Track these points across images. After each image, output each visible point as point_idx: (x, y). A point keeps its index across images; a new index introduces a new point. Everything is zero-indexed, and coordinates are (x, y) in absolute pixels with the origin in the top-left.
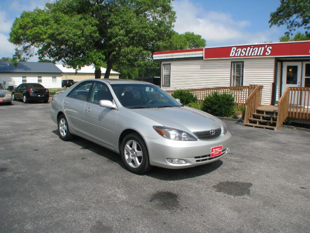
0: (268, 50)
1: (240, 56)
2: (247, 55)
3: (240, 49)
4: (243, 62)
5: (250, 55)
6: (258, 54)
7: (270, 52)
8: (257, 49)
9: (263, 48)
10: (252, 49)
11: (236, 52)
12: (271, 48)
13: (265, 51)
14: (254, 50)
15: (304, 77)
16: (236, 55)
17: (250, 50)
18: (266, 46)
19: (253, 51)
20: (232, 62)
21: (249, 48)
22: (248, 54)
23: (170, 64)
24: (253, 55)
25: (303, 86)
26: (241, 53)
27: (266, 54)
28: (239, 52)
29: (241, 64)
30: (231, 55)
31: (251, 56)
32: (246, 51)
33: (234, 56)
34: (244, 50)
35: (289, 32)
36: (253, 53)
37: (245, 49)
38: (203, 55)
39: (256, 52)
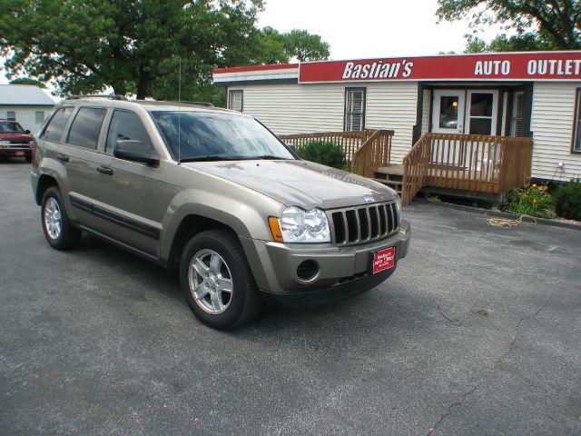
0: (406, 68)
1: (360, 78)
2: (371, 76)
3: (360, 66)
4: (365, 89)
5: (376, 76)
6: (390, 76)
7: (409, 71)
8: (388, 65)
9: (399, 65)
10: (379, 66)
11: (353, 70)
12: (412, 64)
13: (402, 69)
14: (383, 67)
15: (469, 117)
16: (353, 77)
17: (376, 68)
18: (404, 62)
19: (381, 70)
20: (346, 89)
21: (375, 64)
22: (374, 75)
23: (242, 91)
24: (381, 76)
25: (467, 132)
26: (362, 72)
27: (404, 74)
28: (359, 71)
29: (362, 92)
30: (344, 76)
31: (378, 78)
32: (369, 70)
33: (350, 78)
34: (366, 68)
35: (472, 33)
36: (382, 73)
37: (369, 66)
38: (298, 76)
39: (387, 70)
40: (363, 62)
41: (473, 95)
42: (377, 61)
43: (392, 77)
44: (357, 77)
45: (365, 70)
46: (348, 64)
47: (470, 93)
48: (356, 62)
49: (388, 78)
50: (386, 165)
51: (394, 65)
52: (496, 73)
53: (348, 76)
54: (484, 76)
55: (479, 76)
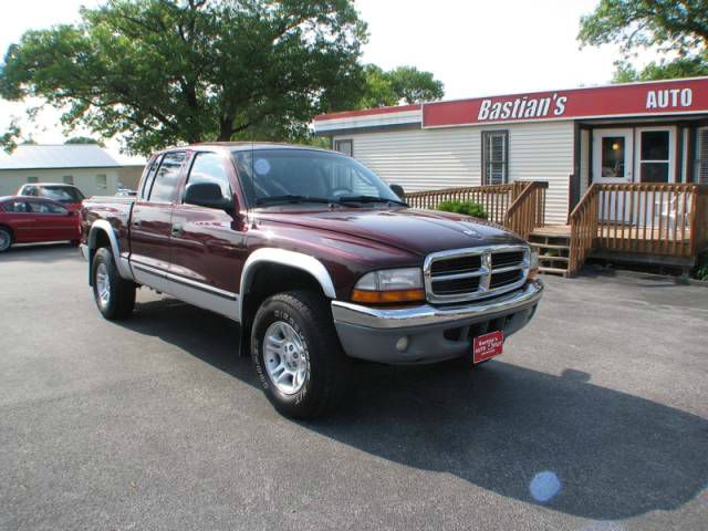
0: (559, 104)
1: (500, 119)
2: (514, 115)
3: (500, 105)
4: (507, 132)
5: (520, 115)
6: (538, 114)
7: (562, 108)
8: (535, 102)
9: (548, 100)
10: (524, 103)
11: (491, 110)
12: (565, 99)
13: (553, 106)
14: (529, 104)
15: (639, 161)
16: (491, 117)
17: (520, 105)
18: (555, 96)
19: (526, 107)
20: (482, 133)
21: (518, 101)
22: (517, 114)
23: (351, 141)
24: (527, 115)
25: (638, 179)
26: (502, 111)
27: (556, 112)
28: (498, 111)
29: (504, 135)
30: (480, 118)
31: (523, 117)
32: (511, 109)
33: (488, 119)
34: (508, 106)
36: (528, 111)
37: (510, 104)
38: (421, 120)
39: (534, 108)
40: (503, 99)
41: (643, 133)
42: (521, 97)
43: (541, 116)
44: (497, 116)
45: (505, 109)
46: (484, 102)
47: (639, 131)
48: (494, 99)
49: (535, 117)
50: (540, 225)
51: (542, 101)
53: (485, 117)
54: (658, 109)
55: (652, 109)
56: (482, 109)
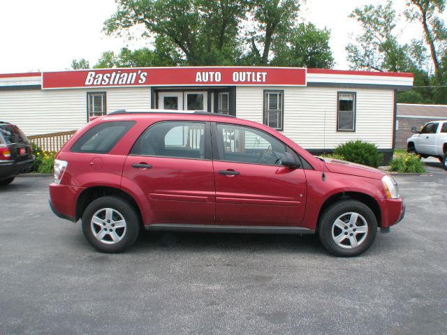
0: (142, 77)
1: (101, 84)
2: (111, 83)
3: (101, 75)
4: (105, 93)
5: (116, 83)
6: (128, 82)
7: (144, 79)
8: (126, 74)
9: (135, 74)
11: (95, 78)
12: (146, 74)
13: (138, 78)
14: (122, 76)
16: (95, 83)
17: (115, 77)
18: (140, 71)
19: (120, 78)
20: (88, 93)
21: (114, 74)
22: (114, 82)
24: (120, 83)
26: (103, 80)
27: (140, 81)
28: (100, 79)
29: (102, 95)
30: (87, 83)
31: (118, 84)
32: (110, 78)
33: (93, 85)
34: (107, 77)
36: (121, 80)
37: (109, 75)
38: (41, 83)
39: (125, 79)
40: (102, 72)
41: (189, 95)
43: (130, 84)
44: (99, 83)
45: (105, 78)
46: (90, 73)
47: (186, 94)
48: (97, 72)
49: (126, 84)
51: (131, 74)
52: (212, 80)
53: (91, 83)
54: (203, 82)
55: (199, 82)
56: (89, 77)
